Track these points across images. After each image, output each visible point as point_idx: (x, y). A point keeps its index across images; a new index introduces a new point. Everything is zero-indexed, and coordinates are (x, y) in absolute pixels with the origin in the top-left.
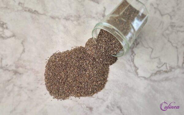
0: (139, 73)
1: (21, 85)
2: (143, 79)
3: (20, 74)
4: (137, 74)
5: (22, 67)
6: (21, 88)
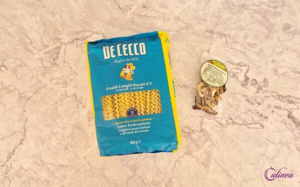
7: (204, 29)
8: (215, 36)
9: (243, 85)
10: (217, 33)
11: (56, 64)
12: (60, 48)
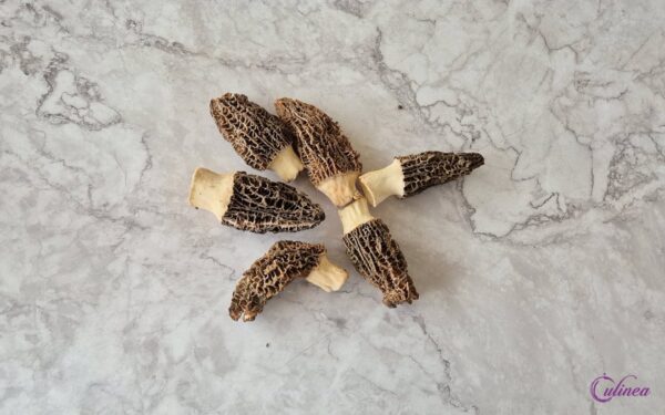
0: (477, 224)
1: (146, 259)
2: (490, 239)
3: (143, 229)
4: (472, 225)
5: (147, 210)
6: (149, 266)
7: (155, 237)
8: (124, 212)
9: (63, 61)
10: (114, 220)
11: (616, 141)
12: (607, 193)
